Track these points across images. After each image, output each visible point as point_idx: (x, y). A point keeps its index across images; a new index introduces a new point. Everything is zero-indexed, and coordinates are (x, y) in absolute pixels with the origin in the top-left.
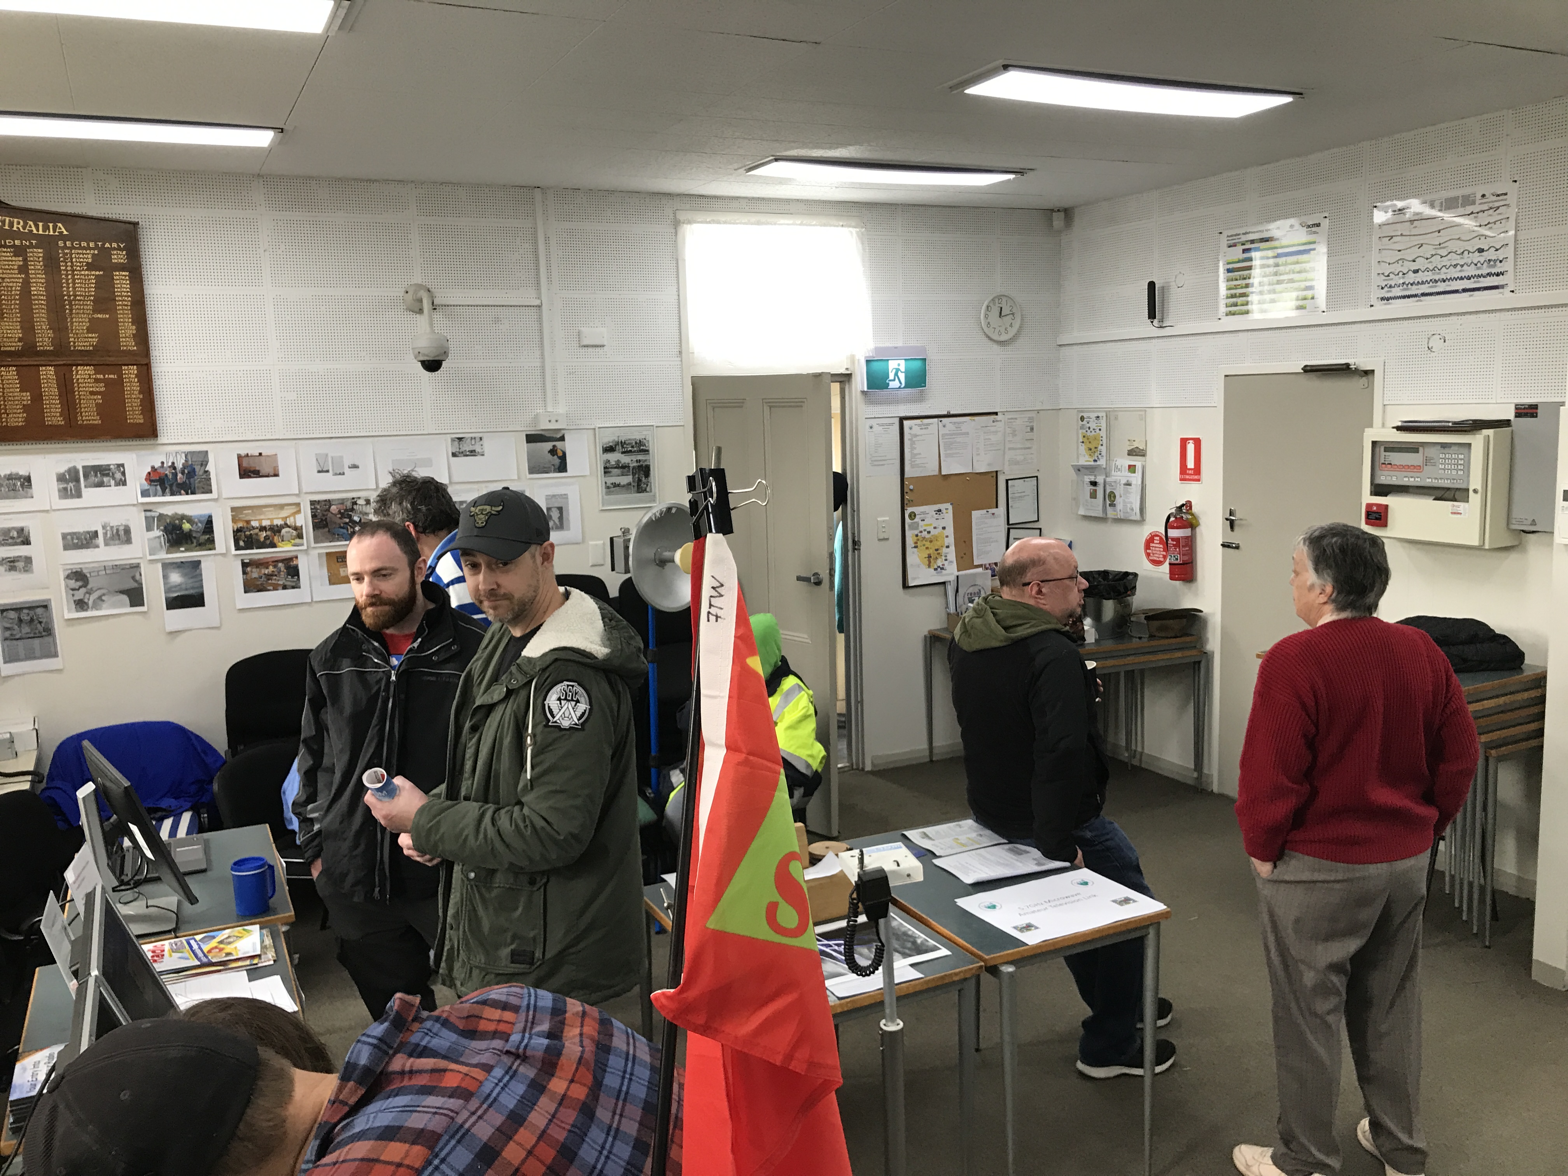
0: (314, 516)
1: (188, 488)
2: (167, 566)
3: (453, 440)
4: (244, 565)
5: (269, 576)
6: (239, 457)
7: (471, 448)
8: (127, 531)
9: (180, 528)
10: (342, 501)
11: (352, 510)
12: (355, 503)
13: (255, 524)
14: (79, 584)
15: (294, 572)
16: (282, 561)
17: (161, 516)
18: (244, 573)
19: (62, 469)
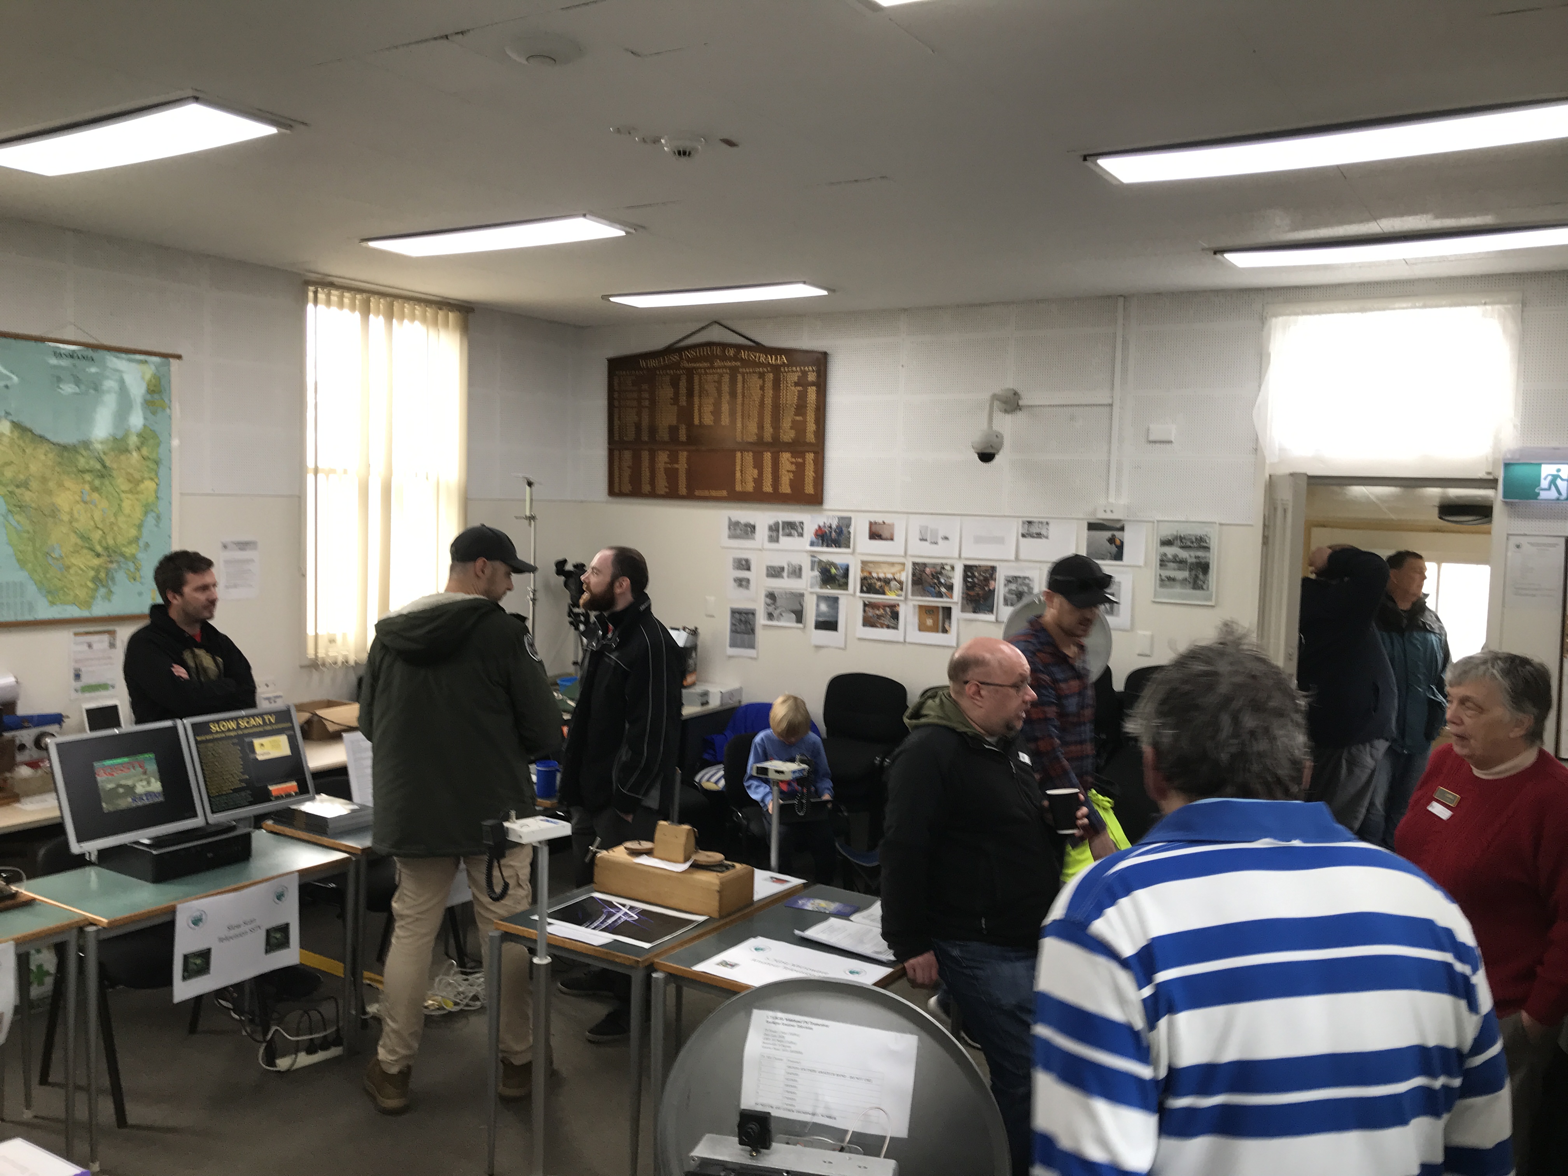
0: (914, 575)
1: (837, 543)
2: (821, 598)
3: (1024, 523)
4: (865, 605)
5: (879, 617)
6: (871, 524)
7: (1038, 531)
8: (800, 569)
9: (829, 571)
10: (934, 566)
11: (941, 573)
12: (944, 568)
13: (875, 575)
14: (772, 601)
15: (895, 616)
16: (888, 607)
17: (820, 562)
18: (864, 611)
19: (772, 522)
